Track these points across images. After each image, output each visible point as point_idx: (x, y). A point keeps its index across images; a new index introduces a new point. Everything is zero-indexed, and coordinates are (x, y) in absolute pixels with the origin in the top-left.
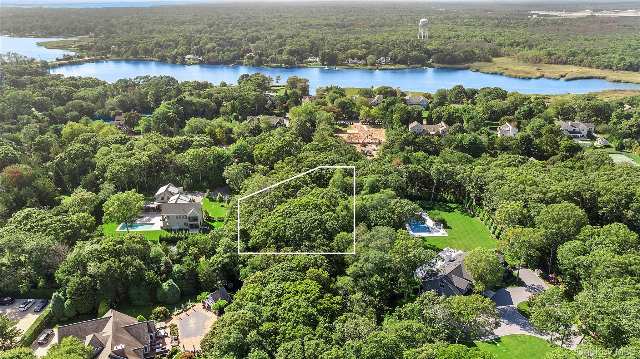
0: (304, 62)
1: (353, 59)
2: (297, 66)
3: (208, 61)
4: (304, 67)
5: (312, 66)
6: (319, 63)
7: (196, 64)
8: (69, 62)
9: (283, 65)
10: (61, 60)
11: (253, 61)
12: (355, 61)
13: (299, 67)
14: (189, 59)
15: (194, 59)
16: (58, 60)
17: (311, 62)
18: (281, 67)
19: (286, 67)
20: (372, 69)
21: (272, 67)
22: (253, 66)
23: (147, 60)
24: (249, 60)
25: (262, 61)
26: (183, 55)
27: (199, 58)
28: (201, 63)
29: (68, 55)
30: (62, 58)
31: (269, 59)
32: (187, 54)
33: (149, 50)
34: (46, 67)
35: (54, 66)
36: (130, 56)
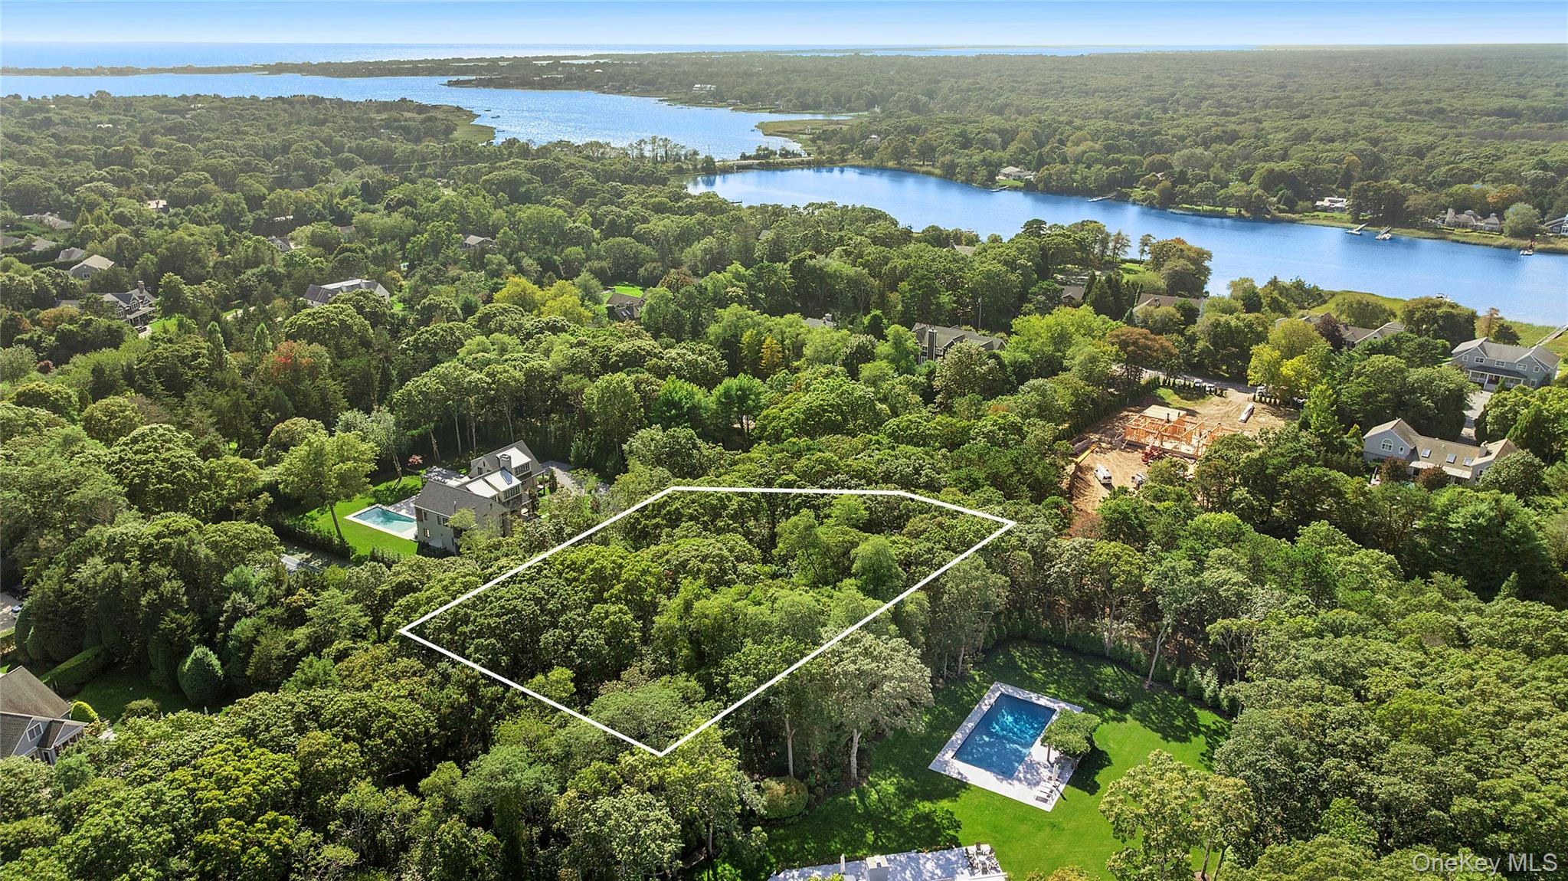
0: (1298, 208)
1: (1459, 210)
2: (1274, 216)
3: (1046, 185)
4: (1292, 221)
5: (1324, 222)
6: (1346, 216)
7: (1016, 189)
8: (765, 162)
9: (1232, 211)
10: (750, 158)
11: (1154, 193)
12: (1463, 217)
13: (1276, 221)
14: (1007, 176)
15: (1019, 178)
16: (744, 157)
17: (1325, 209)
18: (1223, 215)
19: (1239, 217)
20: (1508, 248)
21: (1197, 213)
22: (1152, 206)
23: (918, 172)
24: (1146, 189)
25: (1175, 195)
26: (999, 165)
27: (1031, 176)
28: (1029, 188)
29: (767, 149)
30: (753, 153)
31: (1193, 191)
32: (1009, 164)
33: (933, 149)
34: (710, 170)
35: (726, 170)
36: (889, 159)
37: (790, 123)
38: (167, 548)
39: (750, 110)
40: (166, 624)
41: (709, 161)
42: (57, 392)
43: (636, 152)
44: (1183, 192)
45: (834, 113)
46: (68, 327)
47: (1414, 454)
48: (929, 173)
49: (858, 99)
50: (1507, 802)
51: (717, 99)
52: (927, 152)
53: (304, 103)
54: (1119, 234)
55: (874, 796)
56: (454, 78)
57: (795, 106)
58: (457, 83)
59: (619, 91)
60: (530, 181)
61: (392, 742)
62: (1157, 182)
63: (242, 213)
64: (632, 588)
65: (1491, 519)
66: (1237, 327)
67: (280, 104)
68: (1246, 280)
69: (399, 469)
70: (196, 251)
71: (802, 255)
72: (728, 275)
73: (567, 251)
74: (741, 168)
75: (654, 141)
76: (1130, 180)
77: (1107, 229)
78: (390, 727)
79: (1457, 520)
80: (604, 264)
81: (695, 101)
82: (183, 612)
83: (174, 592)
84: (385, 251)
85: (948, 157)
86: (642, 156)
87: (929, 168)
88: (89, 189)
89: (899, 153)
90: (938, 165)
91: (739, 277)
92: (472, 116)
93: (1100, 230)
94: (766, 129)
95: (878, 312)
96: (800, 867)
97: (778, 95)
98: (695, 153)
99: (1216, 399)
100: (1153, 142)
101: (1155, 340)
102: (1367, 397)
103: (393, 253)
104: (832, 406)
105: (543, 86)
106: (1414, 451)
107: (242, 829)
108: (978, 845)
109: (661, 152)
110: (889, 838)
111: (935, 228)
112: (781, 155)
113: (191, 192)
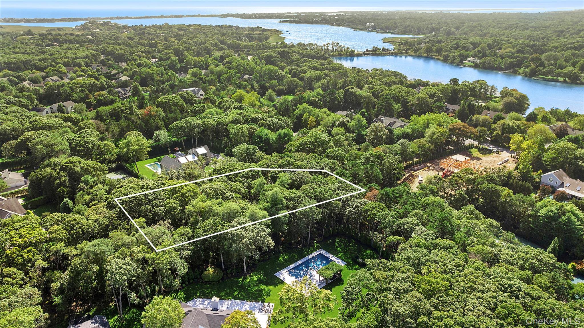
3: (483, 65)
7: (470, 66)
8: (375, 53)
9: (561, 79)
10: (370, 51)
11: (528, 70)
14: (469, 61)
15: (473, 62)
16: (367, 50)
18: (557, 81)
19: (565, 82)
21: (545, 80)
22: (526, 76)
23: (434, 58)
24: (525, 69)
25: (536, 72)
26: (468, 56)
27: (478, 61)
28: (476, 66)
29: (377, 48)
30: (372, 49)
31: (544, 70)
32: (472, 56)
33: (442, 49)
34: (352, 55)
35: (359, 55)
36: (424, 53)
37: (396, 38)
38: (67, 167)
39: (383, 33)
40: (59, 190)
41: (352, 52)
42: (75, 117)
43: (326, 48)
44: (540, 70)
45: (416, 35)
46: (101, 98)
47: (562, 185)
48: (438, 59)
49: (426, 29)
50: (436, 321)
51: (374, 29)
52: (439, 51)
53: (226, 27)
54: (493, 86)
55: (248, 280)
56: (282, 20)
57: (401, 32)
58: (283, 22)
59: (339, 25)
60: (276, 57)
61: (79, 232)
62: (530, 65)
63: (177, 64)
64: (183, 195)
65: (555, 213)
66: (512, 126)
67: (218, 28)
68: (541, 108)
69: (170, 151)
70: (153, 76)
71: (349, 87)
72: (315, 93)
73: (271, 82)
74: (365, 55)
75: (333, 43)
76: (519, 65)
77: (488, 84)
78: (80, 228)
79: (543, 212)
80: (284, 87)
81: (365, 29)
82: (66, 187)
83: (65, 181)
84: (212, 79)
85: (446, 53)
86: (328, 49)
87: (439, 57)
88: (136, 55)
89: (428, 50)
90: (442, 55)
91: (319, 94)
92: (281, 33)
93: (485, 84)
94: (385, 41)
95: (364, 110)
96: (203, 298)
97: (397, 27)
98: (348, 48)
99: (496, 155)
100: (541, 49)
101: (468, 128)
102: (554, 159)
103: (215, 80)
104: (310, 142)
105: (312, 23)
106: (563, 183)
107: (19, 251)
108: (269, 303)
109: (335, 48)
110: (242, 295)
111: (419, 80)
112: (382, 50)
113: (166, 56)
